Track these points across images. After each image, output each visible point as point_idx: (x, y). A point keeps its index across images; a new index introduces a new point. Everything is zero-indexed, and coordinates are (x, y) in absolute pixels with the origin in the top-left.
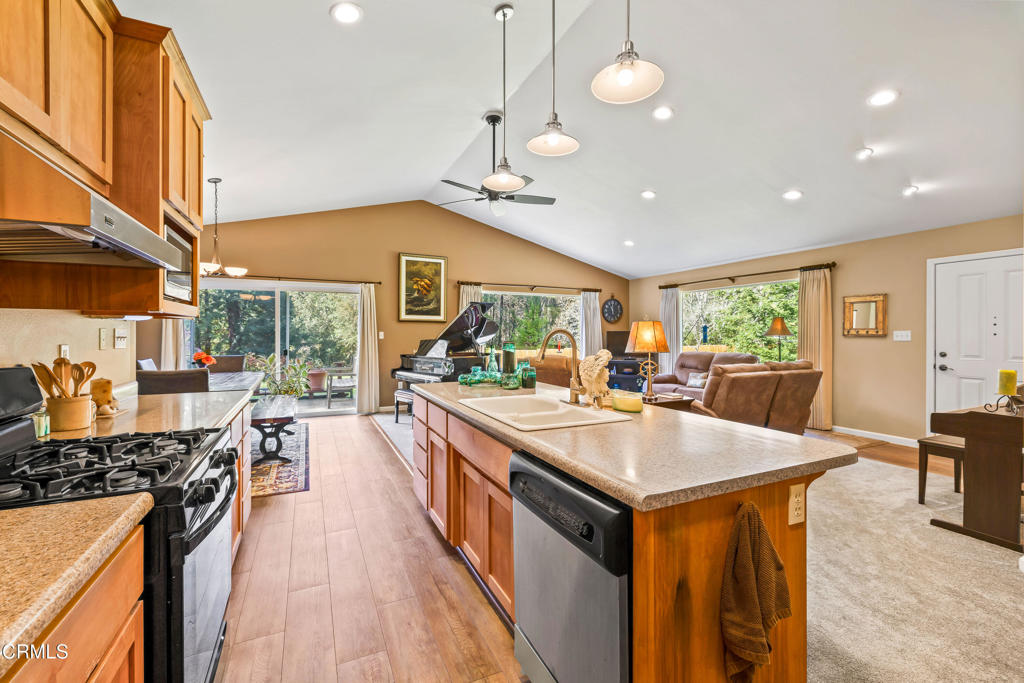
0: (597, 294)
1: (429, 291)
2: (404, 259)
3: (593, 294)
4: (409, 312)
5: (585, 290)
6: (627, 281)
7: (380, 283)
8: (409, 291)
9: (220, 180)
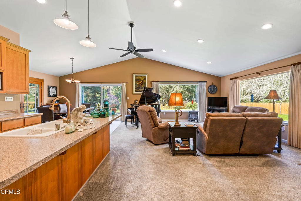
0: (205, 83)
1: (142, 85)
2: (134, 75)
3: (203, 83)
4: (136, 91)
5: (200, 82)
6: (220, 77)
7: (127, 83)
8: (136, 85)
9: (73, 58)
